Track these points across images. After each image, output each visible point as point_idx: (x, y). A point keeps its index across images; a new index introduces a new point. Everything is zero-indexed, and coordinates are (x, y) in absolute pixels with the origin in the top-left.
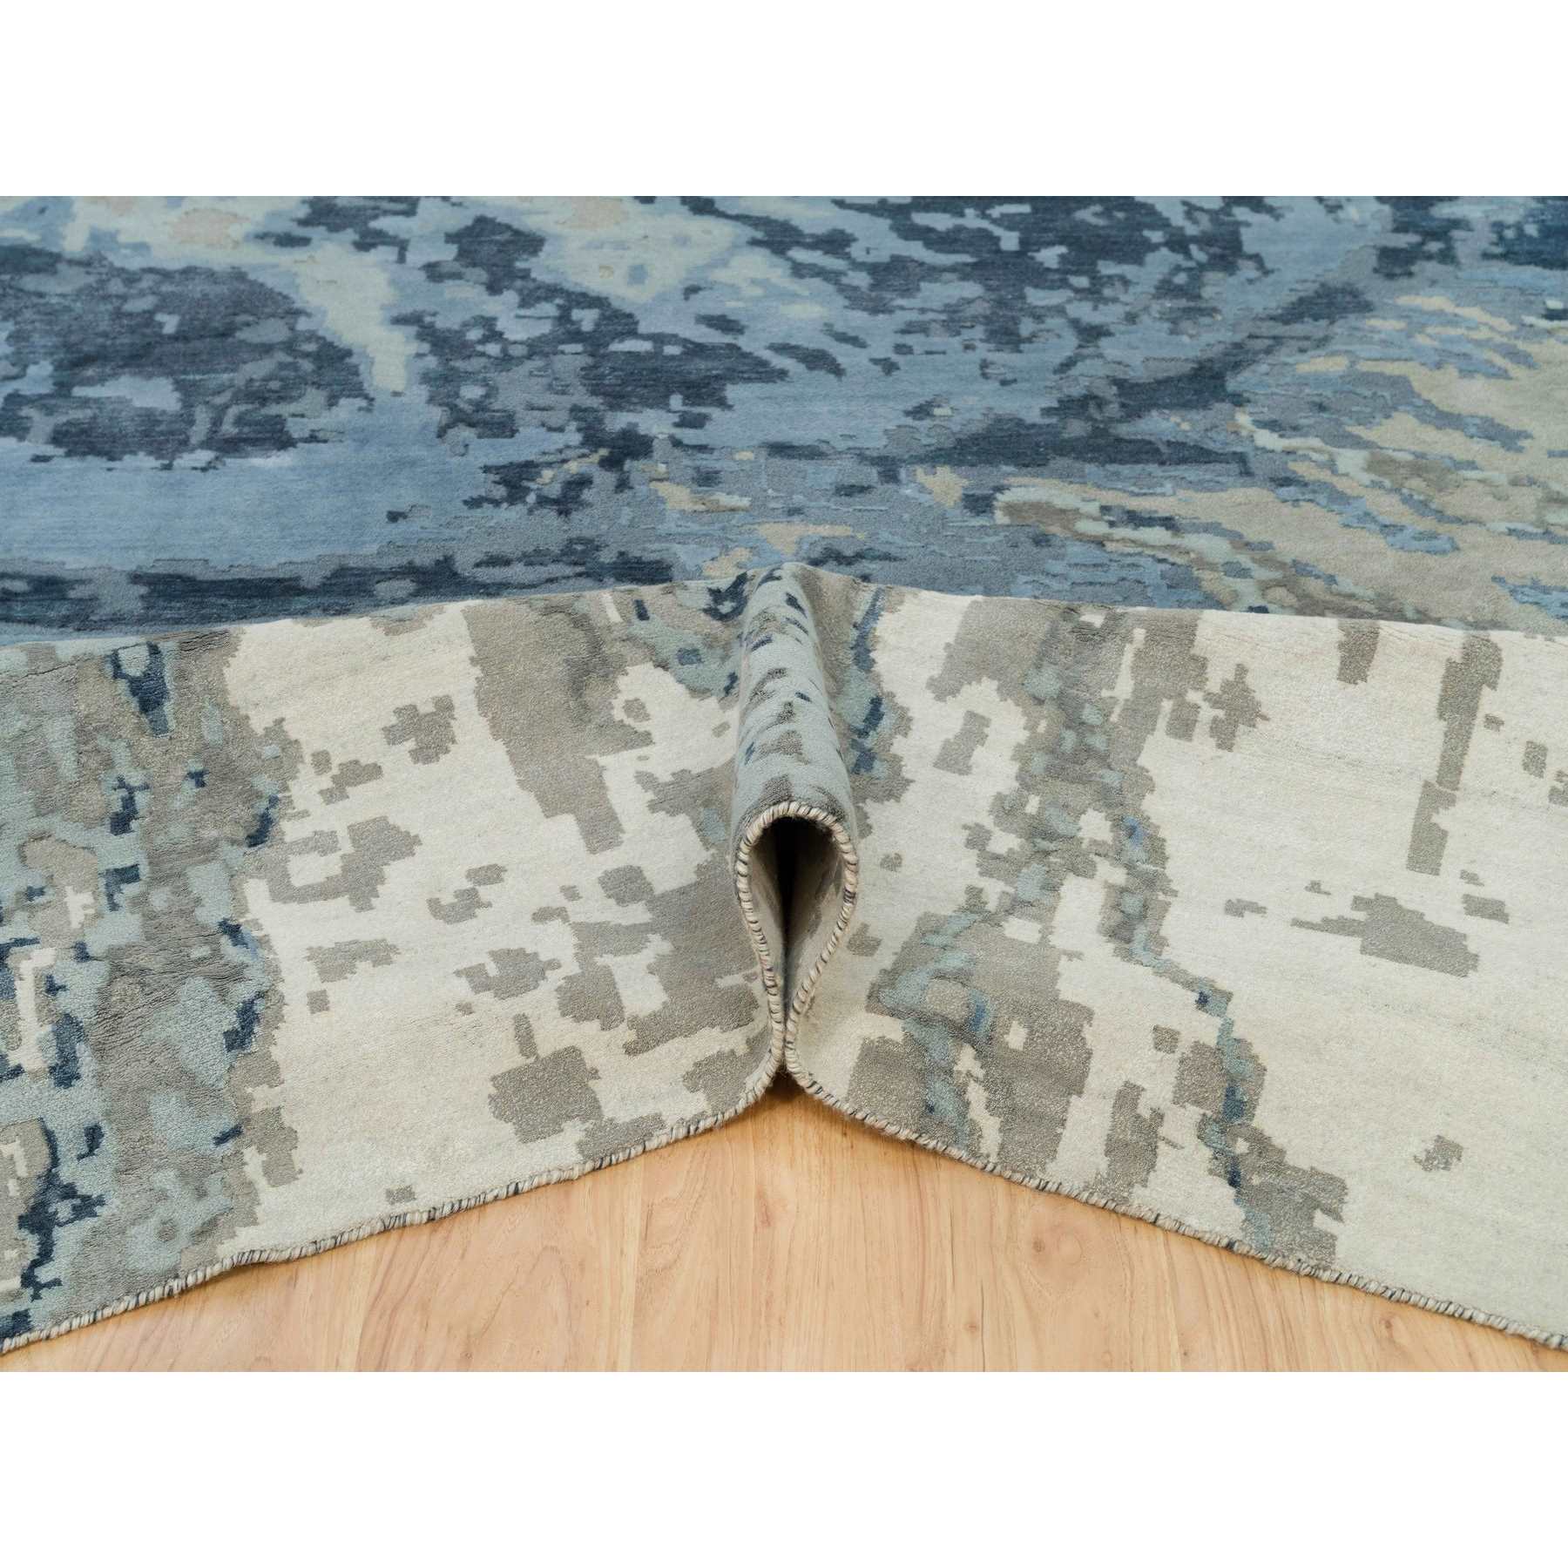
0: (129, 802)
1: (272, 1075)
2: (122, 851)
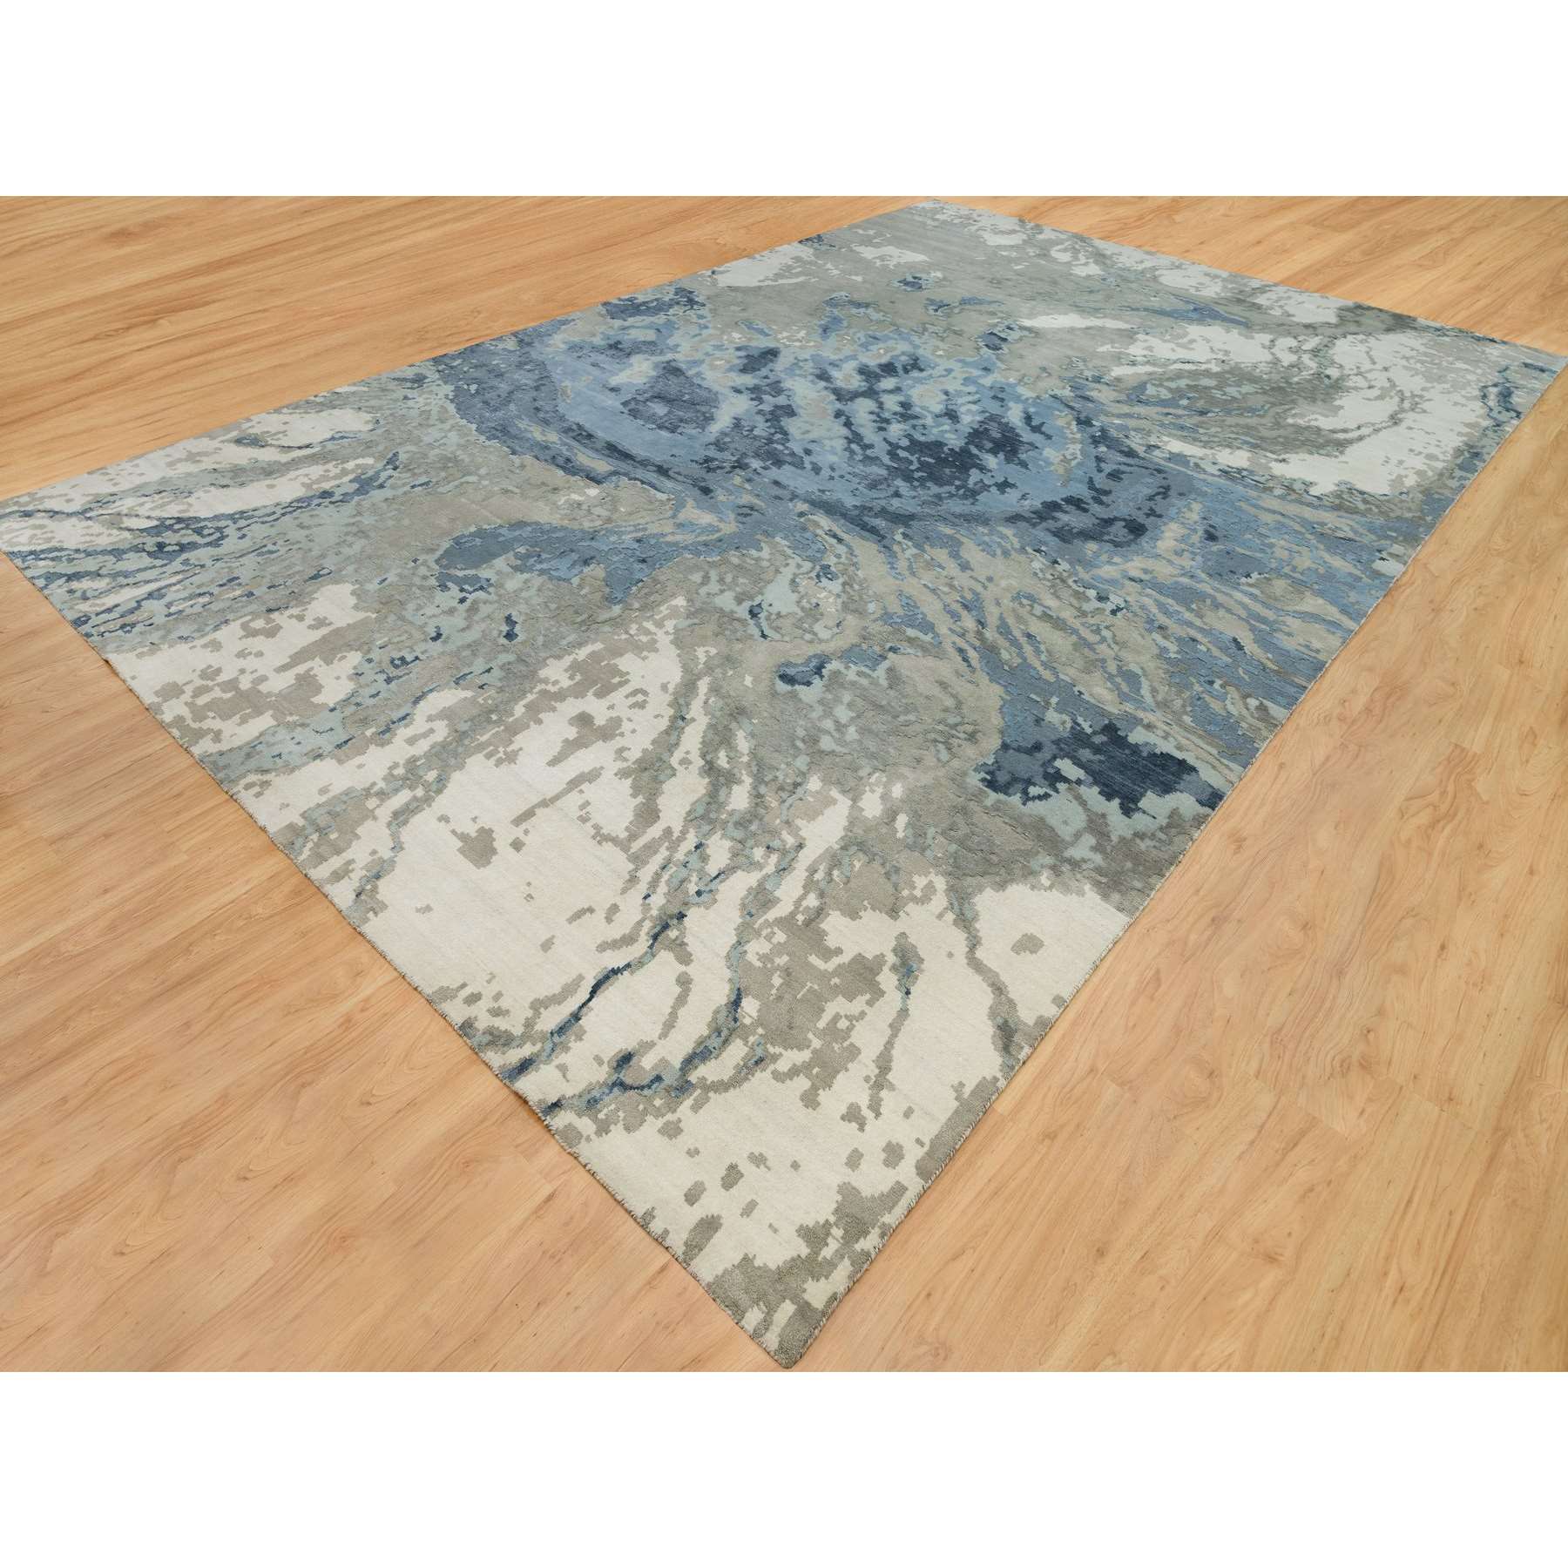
0: (280, 585)
1: (172, 646)
2: (260, 591)
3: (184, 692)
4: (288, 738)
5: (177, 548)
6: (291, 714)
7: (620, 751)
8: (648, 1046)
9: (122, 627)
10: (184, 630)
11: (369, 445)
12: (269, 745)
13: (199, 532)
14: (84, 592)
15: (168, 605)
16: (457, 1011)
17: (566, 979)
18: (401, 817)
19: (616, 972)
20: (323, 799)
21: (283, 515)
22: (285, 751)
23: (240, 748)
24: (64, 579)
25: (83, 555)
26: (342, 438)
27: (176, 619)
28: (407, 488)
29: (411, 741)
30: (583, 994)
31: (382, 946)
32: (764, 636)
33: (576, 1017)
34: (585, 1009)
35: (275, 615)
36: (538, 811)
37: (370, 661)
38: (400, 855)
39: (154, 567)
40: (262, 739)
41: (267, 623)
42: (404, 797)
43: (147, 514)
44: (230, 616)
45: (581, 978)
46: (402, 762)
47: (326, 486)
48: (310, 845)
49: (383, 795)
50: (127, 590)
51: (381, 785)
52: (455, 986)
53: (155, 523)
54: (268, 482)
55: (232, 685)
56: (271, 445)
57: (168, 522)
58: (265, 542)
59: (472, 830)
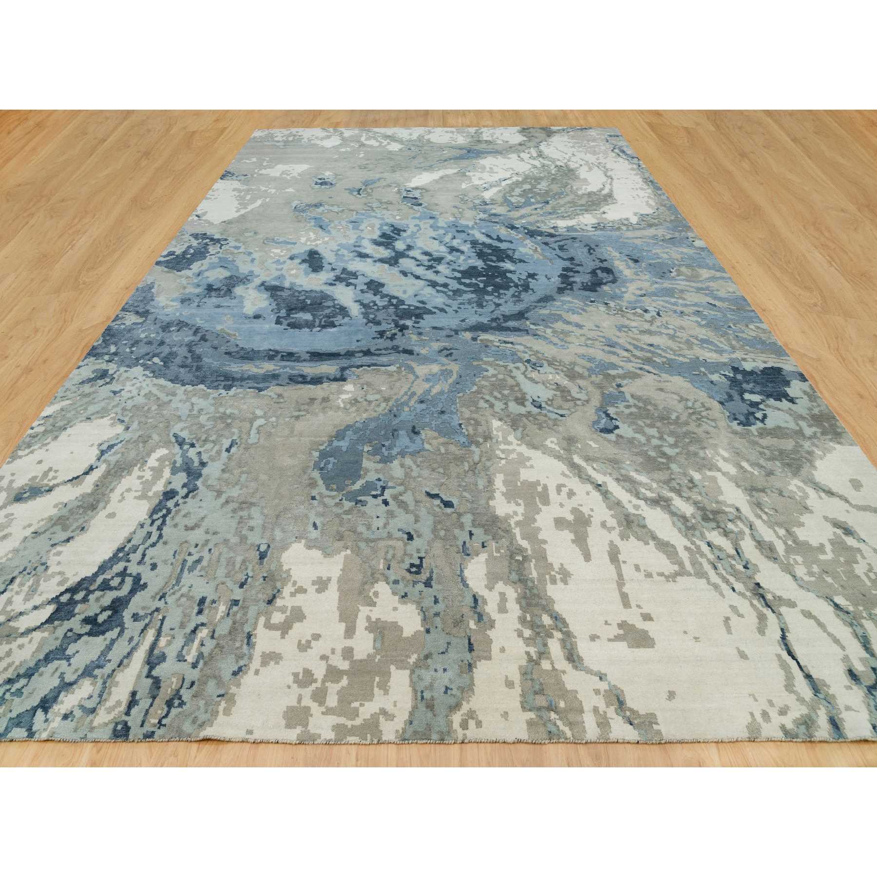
0: (246, 580)
1: (238, 685)
2: (238, 594)
3: (308, 709)
4: (433, 673)
5: (109, 613)
6: (408, 657)
7: (603, 525)
8: (846, 659)
9: (169, 704)
10: (227, 666)
11: (144, 439)
12: (431, 687)
13: (106, 586)
14: (82, 707)
15: (181, 658)
16: (771, 730)
17: (776, 664)
18: (572, 657)
19: (784, 637)
20: (518, 690)
21: (160, 529)
22: (446, 682)
23: (415, 707)
24: (40, 713)
25: (23, 681)
26: (111, 447)
27: (205, 664)
28: (225, 454)
29: (502, 609)
30: (793, 663)
31: (688, 737)
32: (562, 416)
33: (808, 677)
34: (804, 669)
35: (279, 602)
36: (625, 590)
37: (396, 582)
38: (609, 677)
39: (113, 641)
40: (419, 689)
41: (283, 612)
42: (555, 646)
43: (30, 605)
44: (247, 629)
45: (779, 656)
46: (519, 627)
47: (159, 487)
48: (559, 723)
49: (543, 654)
50: (119, 677)
51: (532, 650)
52: (750, 720)
53: (51, 609)
54: (102, 514)
55: (333, 674)
56: (58, 485)
57: (64, 599)
58: (180, 558)
59: (615, 631)
